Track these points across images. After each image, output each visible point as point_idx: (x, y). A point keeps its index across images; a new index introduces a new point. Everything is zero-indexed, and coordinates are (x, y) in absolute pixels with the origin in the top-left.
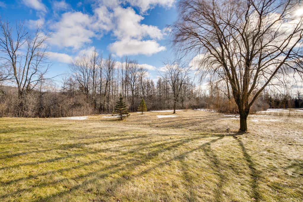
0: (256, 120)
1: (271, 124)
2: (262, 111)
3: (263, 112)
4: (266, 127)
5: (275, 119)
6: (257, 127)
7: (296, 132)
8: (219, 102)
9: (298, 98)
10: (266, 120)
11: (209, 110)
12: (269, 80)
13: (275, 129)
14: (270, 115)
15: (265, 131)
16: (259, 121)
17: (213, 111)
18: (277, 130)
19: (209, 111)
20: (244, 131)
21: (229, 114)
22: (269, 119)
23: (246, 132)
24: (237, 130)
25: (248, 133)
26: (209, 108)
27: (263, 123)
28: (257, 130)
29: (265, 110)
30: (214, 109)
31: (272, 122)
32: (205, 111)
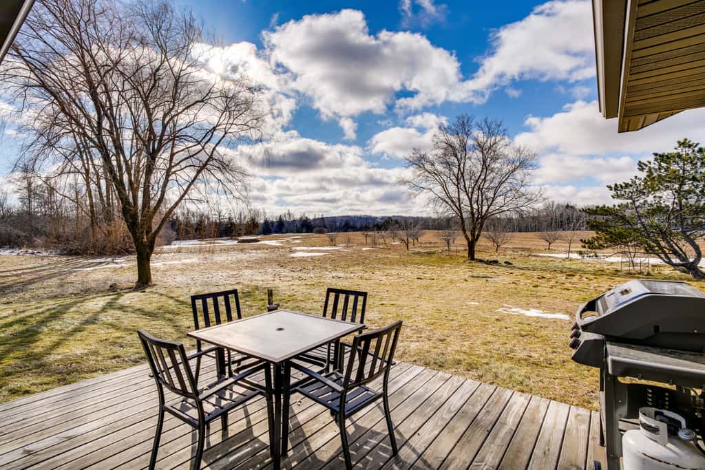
0: (158, 264)
1: (184, 267)
2: (164, 247)
3: (166, 248)
4: (179, 272)
5: (189, 258)
6: (164, 276)
7: (220, 274)
8: (62, 228)
9: (218, 221)
10: (176, 263)
11: (30, 251)
12: (186, 192)
13: (193, 274)
14: (180, 252)
15: (179, 279)
16: (164, 265)
17: (45, 254)
18: (196, 275)
19: (33, 253)
20: (147, 283)
21: (95, 258)
22: (180, 260)
23: (150, 284)
24: (134, 285)
25: (154, 285)
26: (31, 245)
27: (171, 268)
28: (165, 280)
29: (169, 243)
30: (47, 247)
31: (186, 264)
32: (18, 254)
